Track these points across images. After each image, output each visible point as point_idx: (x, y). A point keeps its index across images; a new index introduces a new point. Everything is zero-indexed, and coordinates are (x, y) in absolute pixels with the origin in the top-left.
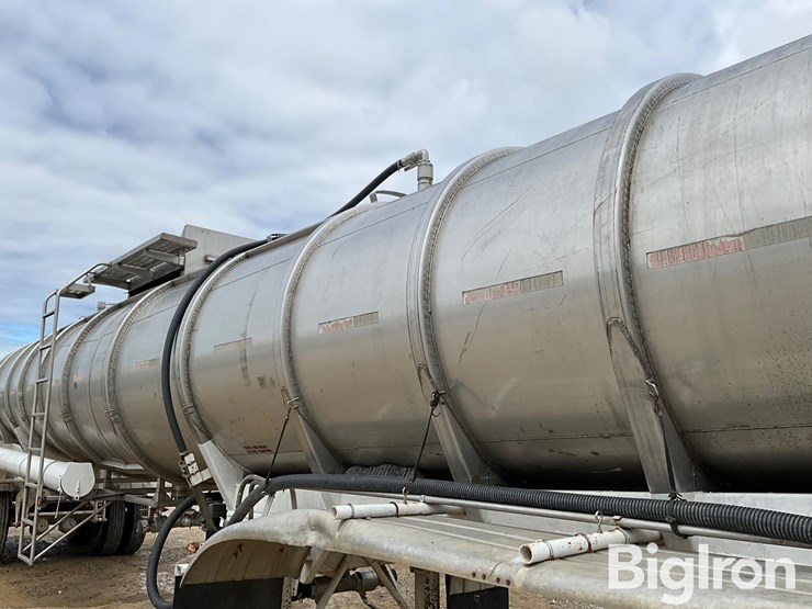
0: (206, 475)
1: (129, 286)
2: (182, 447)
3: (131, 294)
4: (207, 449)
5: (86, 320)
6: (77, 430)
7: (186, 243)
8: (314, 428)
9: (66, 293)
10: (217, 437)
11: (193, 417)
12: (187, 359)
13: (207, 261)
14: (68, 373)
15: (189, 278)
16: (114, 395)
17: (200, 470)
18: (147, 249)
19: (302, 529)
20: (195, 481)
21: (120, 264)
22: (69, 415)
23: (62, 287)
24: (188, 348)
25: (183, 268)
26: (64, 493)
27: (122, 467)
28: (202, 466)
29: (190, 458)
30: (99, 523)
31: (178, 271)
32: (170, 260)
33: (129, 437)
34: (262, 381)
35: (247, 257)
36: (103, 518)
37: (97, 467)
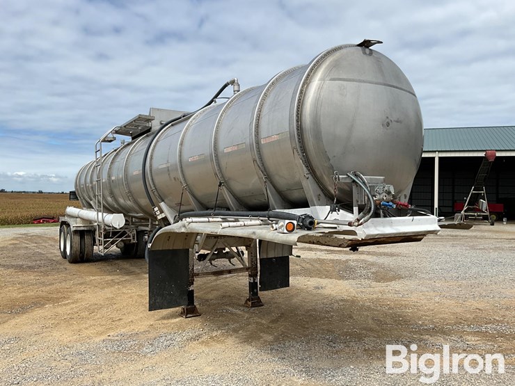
0: (163, 215)
1: (131, 135)
2: (153, 205)
3: (133, 139)
4: (162, 205)
5: (115, 150)
6: (116, 201)
7: (150, 118)
8: (193, 195)
9: (104, 141)
10: (166, 201)
11: (155, 193)
12: (151, 170)
13: (161, 124)
14: (109, 176)
15: (153, 133)
16: (128, 185)
17: (161, 213)
18: (134, 121)
19: (180, 227)
20: (159, 217)
21: (125, 127)
22: (112, 194)
23: (102, 138)
24: (151, 166)
25: (151, 128)
26: (113, 227)
27: (136, 215)
28: (162, 212)
29: (156, 209)
30: (134, 243)
31: (149, 130)
32: (144, 125)
33: (136, 202)
34: (175, 178)
35: (172, 125)
36: (135, 241)
37: (125, 216)
